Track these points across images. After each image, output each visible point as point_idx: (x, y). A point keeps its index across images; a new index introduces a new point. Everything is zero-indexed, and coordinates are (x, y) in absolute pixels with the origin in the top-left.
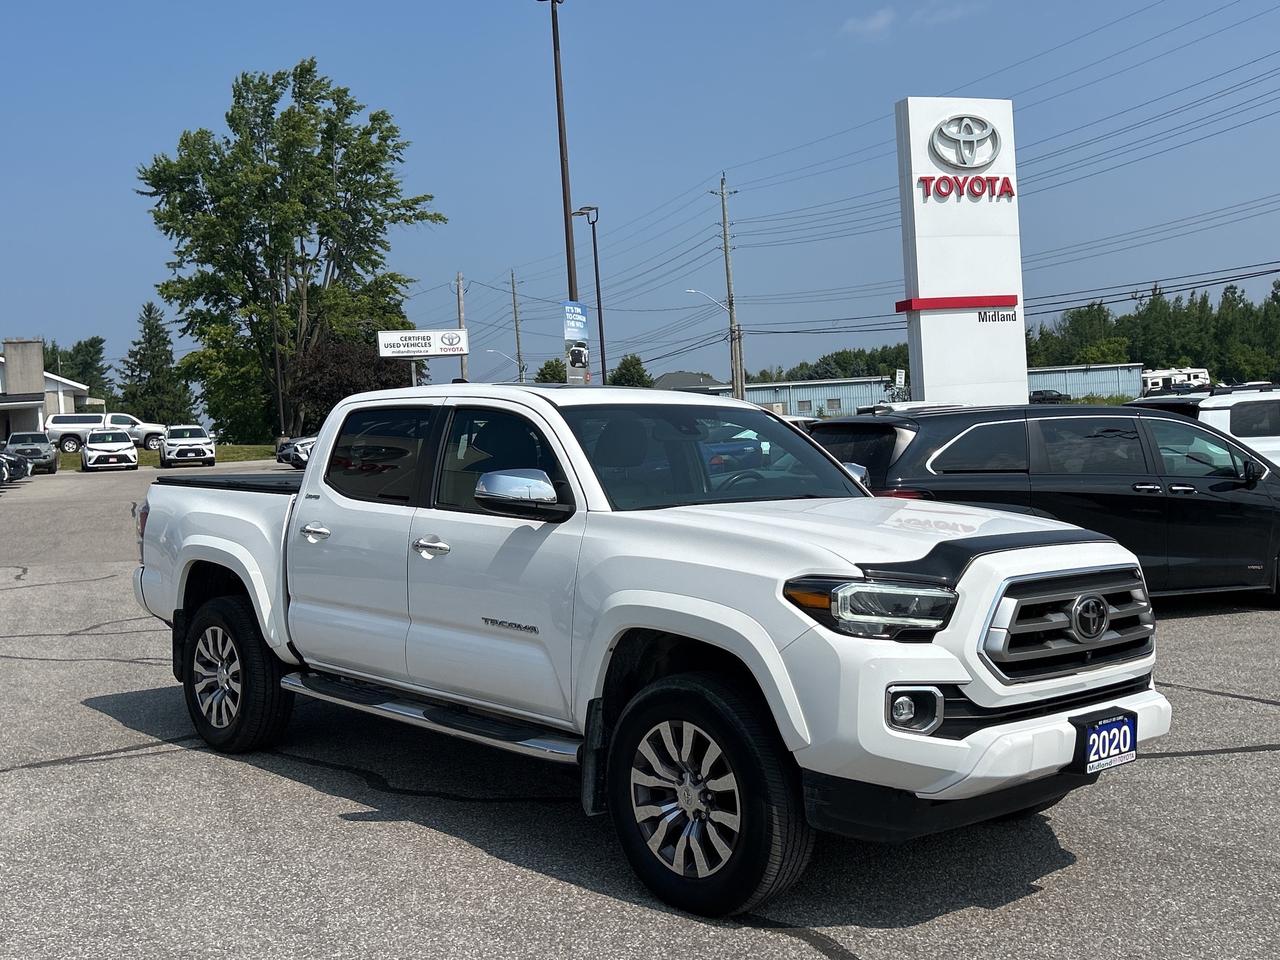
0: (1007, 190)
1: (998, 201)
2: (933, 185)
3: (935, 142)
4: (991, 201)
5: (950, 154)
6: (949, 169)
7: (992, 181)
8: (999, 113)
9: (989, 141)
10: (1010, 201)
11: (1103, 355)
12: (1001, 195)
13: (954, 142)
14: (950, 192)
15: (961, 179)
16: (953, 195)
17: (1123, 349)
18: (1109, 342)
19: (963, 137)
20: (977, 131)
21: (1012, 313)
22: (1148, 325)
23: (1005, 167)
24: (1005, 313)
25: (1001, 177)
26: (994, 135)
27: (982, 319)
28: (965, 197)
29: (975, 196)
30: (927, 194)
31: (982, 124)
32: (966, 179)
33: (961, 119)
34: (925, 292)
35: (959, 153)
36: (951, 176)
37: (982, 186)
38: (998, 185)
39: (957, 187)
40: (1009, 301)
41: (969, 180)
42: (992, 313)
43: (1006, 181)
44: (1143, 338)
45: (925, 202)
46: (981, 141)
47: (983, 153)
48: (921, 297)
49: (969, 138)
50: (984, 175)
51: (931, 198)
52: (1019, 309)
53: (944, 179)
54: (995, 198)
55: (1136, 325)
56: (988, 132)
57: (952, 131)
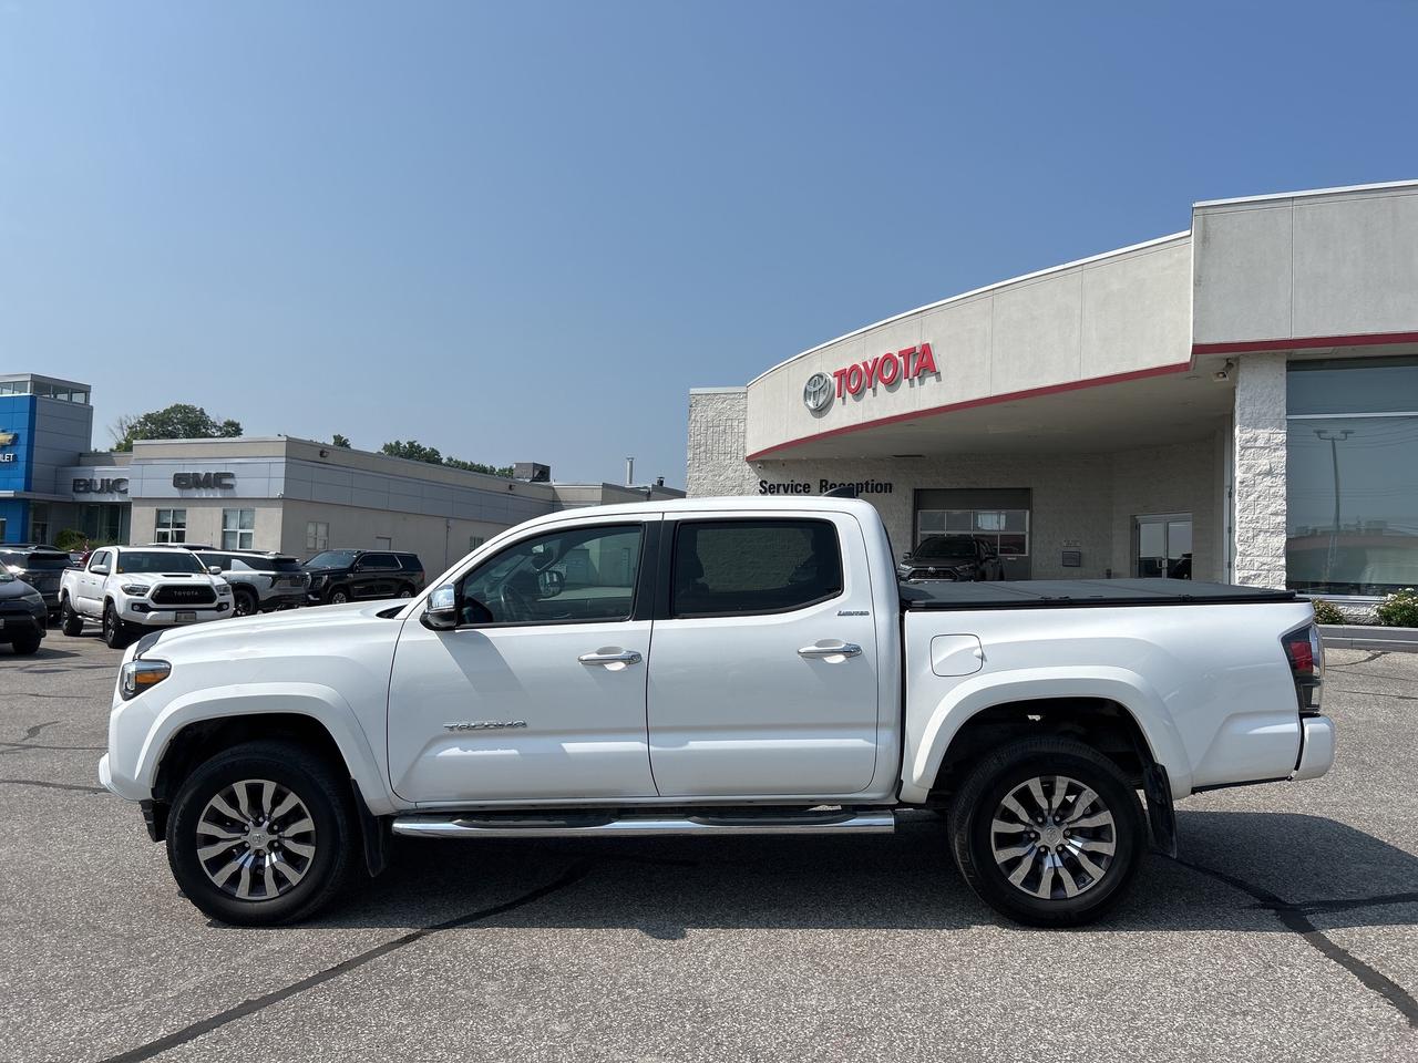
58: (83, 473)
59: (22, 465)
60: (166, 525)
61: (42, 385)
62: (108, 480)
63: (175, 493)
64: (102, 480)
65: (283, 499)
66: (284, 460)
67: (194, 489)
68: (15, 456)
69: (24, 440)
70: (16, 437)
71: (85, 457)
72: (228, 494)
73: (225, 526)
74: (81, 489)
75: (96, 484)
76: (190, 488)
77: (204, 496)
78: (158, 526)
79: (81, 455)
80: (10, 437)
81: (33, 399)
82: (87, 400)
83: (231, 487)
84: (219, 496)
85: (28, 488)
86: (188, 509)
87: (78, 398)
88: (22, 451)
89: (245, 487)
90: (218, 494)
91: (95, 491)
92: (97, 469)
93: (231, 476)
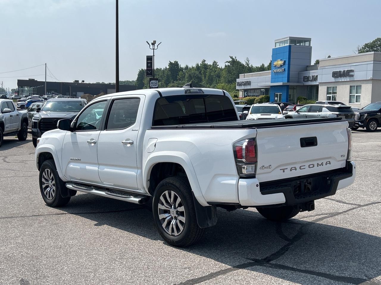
58: (306, 74)
59: (286, 72)
60: (330, 93)
61: (293, 41)
62: (314, 76)
63: (333, 80)
64: (312, 76)
65: (372, 80)
66: (372, 62)
67: (340, 78)
68: (284, 69)
69: (287, 63)
70: (285, 62)
71: (308, 67)
72: (352, 79)
73: (351, 93)
74: (306, 80)
75: (310, 78)
76: (338, 77)
77: (343, 81)
78: (327, 94)
79: (307, 66)
80: (283, 62)
81: (290, 46)
82: (310, 44)
83: (353, 76)
84: (348, 80)
85: (288, 81)
86: (338, 86)
87: (307, 44)
88: (286, 67)
89: (358, 75)
90: (348, 79)
91: (310, 81)
92: (311, 71)
93: (352, 71)
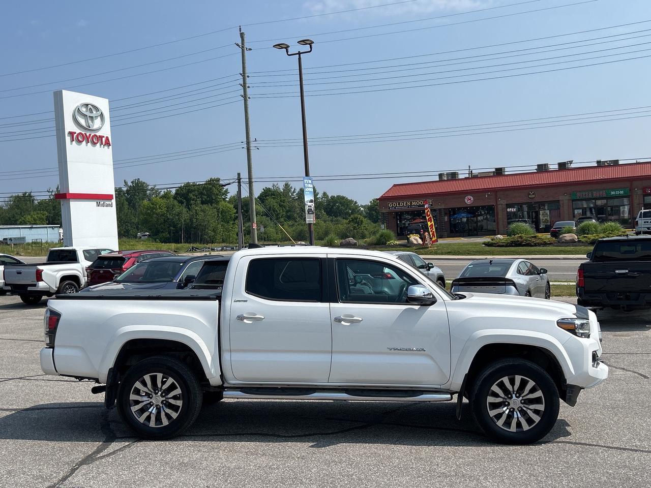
0: (108, 143)
1: (104, 147)
2: (75, 135)
3: (76, 114)
4: (100, 147)
5: (82, 121)
6: (82, 129)
7: (101, 137)
8: (103, 104)
9: (99, 118)
10: (108, 148)
11: (35, 220)
12: (105, 145)
13: (85, 116)
14: (83, 141)
15: (88, 134)
16: (84, 143)
17: (44, 217)
18: (38, 214)
19: (88, 114)
20: (94, 112)
21: (110, 203)
22: (55, 206)
23: (106, 131)
24: (108, 203)
25: (105, 136)
26: (102, 115)
27: (98, 205)
28: (89, 144)
29: (94, 144)
30: (72, 140)
31: (97, 109)
32: (90, 135)
33: (87, 105)
34: (72, 190)
35: (87, 122)
36: (83, 133)
37: (97, 140)
38: (104, 139)
39: (86, 138)
40: (109, 197)
41: (92, 135)
42: (102, 203)
43: (107, 139)
44: (53, 212)
45: (71, 144)
46: (96, 117)
47: (97, 123)
48: (70, 192)
49: (91, 115)
50: (98, 134)
51: (74, 142)
52: (114, 201)
53: (81, 133)
54: (102, 145)
55: (49, 205)
56: (99, 113)
57: (84, 110)
